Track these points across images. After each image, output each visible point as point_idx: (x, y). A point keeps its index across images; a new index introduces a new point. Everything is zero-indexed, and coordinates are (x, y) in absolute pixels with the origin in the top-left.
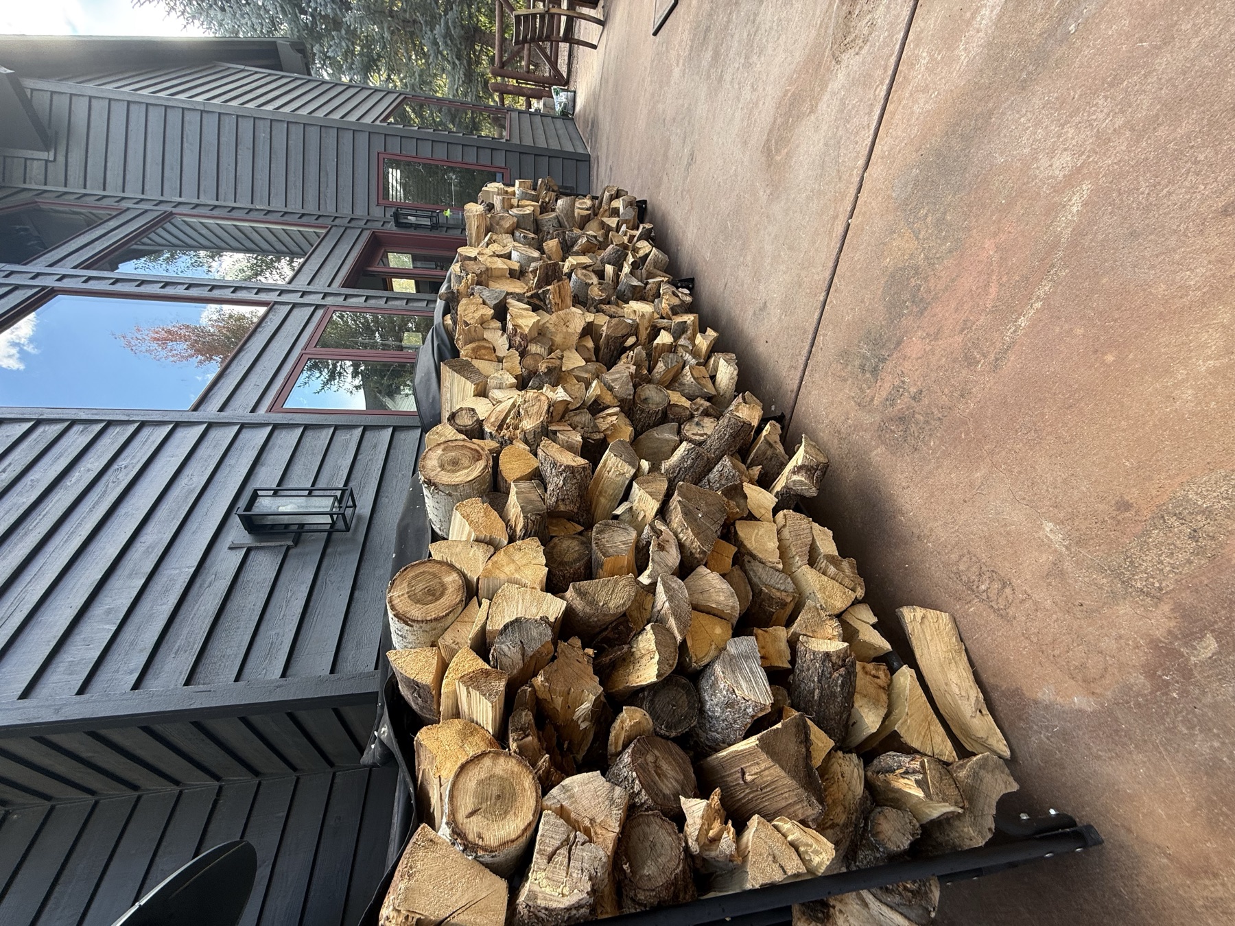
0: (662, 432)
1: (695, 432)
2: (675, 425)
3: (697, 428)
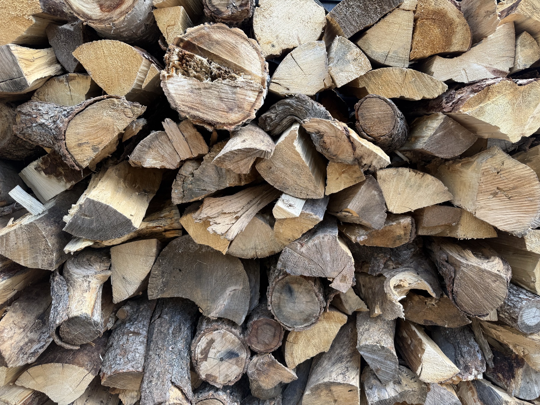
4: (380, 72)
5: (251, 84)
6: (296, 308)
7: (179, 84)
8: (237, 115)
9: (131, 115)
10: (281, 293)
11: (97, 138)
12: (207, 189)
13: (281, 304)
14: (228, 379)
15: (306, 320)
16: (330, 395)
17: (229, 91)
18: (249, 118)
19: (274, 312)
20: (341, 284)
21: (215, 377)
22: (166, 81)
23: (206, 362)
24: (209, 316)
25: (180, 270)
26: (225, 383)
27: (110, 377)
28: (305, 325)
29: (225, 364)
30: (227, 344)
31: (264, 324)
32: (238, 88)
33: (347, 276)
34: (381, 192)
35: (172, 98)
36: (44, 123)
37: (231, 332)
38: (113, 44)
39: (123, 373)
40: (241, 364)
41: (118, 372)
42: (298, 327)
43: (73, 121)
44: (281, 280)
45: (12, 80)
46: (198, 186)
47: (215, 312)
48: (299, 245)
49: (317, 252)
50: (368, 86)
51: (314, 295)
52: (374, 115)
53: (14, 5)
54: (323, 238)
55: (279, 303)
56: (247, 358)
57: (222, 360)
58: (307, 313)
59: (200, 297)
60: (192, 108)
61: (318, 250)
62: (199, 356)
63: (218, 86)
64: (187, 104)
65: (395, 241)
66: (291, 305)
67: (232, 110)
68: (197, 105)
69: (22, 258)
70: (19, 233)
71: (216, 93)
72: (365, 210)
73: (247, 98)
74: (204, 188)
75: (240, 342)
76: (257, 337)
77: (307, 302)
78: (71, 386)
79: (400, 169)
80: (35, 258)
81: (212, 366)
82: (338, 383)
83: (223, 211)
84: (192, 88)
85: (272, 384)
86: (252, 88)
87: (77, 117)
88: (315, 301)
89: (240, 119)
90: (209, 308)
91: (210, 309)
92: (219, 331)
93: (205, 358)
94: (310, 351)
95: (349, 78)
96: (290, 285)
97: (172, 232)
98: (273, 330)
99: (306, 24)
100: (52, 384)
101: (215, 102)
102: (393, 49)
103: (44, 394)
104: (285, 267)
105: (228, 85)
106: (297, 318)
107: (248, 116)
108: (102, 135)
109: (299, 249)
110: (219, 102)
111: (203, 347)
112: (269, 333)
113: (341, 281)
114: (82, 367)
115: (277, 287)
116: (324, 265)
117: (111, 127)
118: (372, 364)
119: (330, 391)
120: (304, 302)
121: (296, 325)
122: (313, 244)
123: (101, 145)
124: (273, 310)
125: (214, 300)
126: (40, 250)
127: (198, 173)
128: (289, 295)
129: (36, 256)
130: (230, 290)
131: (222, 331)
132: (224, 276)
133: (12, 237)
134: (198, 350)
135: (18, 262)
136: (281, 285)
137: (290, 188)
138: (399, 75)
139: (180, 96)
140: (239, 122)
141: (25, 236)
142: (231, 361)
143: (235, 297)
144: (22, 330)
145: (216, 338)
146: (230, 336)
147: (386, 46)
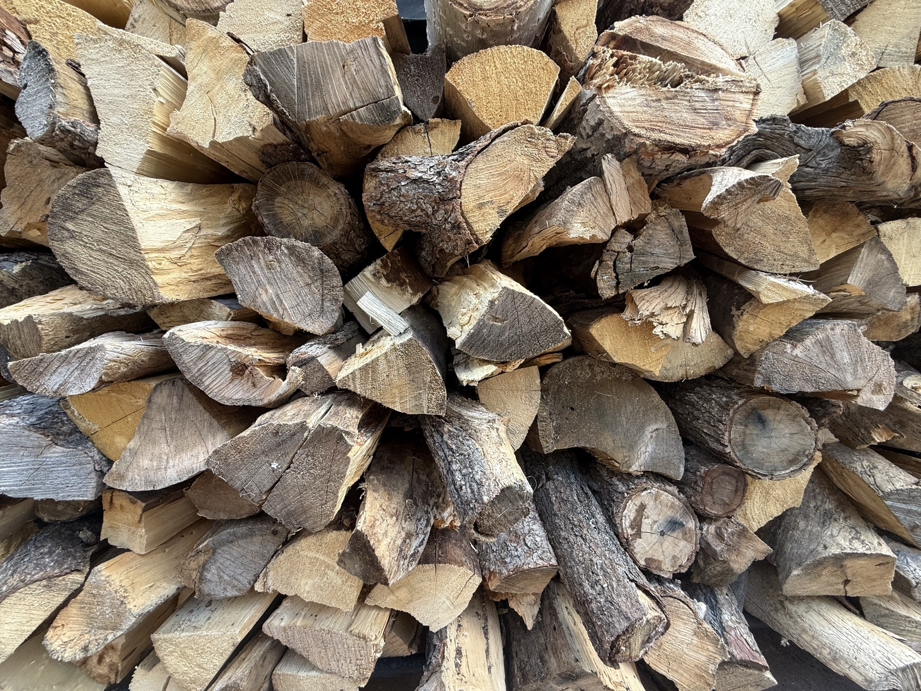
0: (658, 439)
1: (647, 511)
2: (679, 472)
3: (662, 519)
4: (880, 75)
5: (741, 84)
6: (774, 445)
7: (626, 96)
8: (726, 132)
9: (554, 152)
10: (746, 426)
11: (505, 194)
12: (660, 266)
13: (747, 442)
14: (679, 563)
15: (792, 462)
16: (839, 573)
17: (706, 98)
18: (747, 134)
19: (736, 455)
20: (874, 397)
21: (659, 561)
22: (604, 95)
23: (641, 540)
24: (631, 470)
25: (572, 409)
26: (675, 569)
27: (508, 578)
28: (792, 469)
29: (669, 540)
30: (665, 509)
31: (720, 475)
32: (720, 92)
33: (884, 383)
34: (891, 255)
35: (617, 119)
36: (421, 178)
37: (666, 491)
38: (511, 52)
39: (530, 569)
40: (691, 537)
41: (521, 570)
42: (779, 473)
43: (473, 166)
44: (743, 404)
45: (376, 102)
46: (644, 263)
47: (637, 463)
48: (789, 346)
49: (824, 352)
50: (862, 98)
51: (803, 423)
52: (904, 128)
53: (356, 5)
54: (832, 329)
55: (743, 441)
56: (696, 527)
57: (662, 534)
58: (792, 451)
59: (611, 444)
60: (653, 130)
61: (825, 349)
62: (630, 531)
63: (688, 93)
64: (643, 125)
65: (900, 331)
66: (764, 442)
67: (717, 125)
68: (660, 124)
69: (397, 399)
70: (392, 357)
71: (686, 103)
72: (873, 284)
73: (737, 104)
74: (656, 265)
75: (681, 505)
76: (711, 495)
77: (791, 434)
78: (448, 598)
79: (910, 220)
80: (418, 397)
81: (651, 545)
82: (860, 554)
83: (667, 304)
84: (646, 100)
85: (746, 563)
86: (744, 89)
87: (480, 156)
88: (806, 431)
89: (734, 137)
90: (627, 459)
91: (629, 460)
92: (649, 491)
93: (638, 534)
94: (772, 508)
95: (843, 84)
96: (760, 412)
97: (550, 356)
98: (734, 482)
99: (754, 24)
100: (420, 598)
101: (688, 117)
102: (893, 41)
103: (408, 615)
104: (769, 382)
105: (703, 89)
106: (776, 460)
107: (746, 130)
108: (512, 189)
109: (789, 351)
110: (694, 116)
111: (632, 518)
112: (728, 487)
113: (873, 392)
114: (462, 566)
115: (737, 416)
116: (839, 370)
117: (526, 174)
118: (905, 519)
119: (842, 566)
120: (787, 435)
121: (775, 470)
122: (813, 341)
123: (510, 205)
124: (734, 452)
125: (632, 447)
126: (424, 383)
127: (642, 244)
128: (760, 426)
129: (419, 394)
130: (650, 430)
131: (654, 491)
132: (636, 411)
133: (382, 366)
134: (626, 523)
135: (391, 407)
136: (744, 413)
137: (765, 260)
138: (908, 77)
139: (630, 114)
140: (734, 140)
141: (401, 363)
142: (675, 534)
143: (660, 439)
144: (394, 518)
145: (646, 502)
146: (666, 497)
147: (883, 38)
